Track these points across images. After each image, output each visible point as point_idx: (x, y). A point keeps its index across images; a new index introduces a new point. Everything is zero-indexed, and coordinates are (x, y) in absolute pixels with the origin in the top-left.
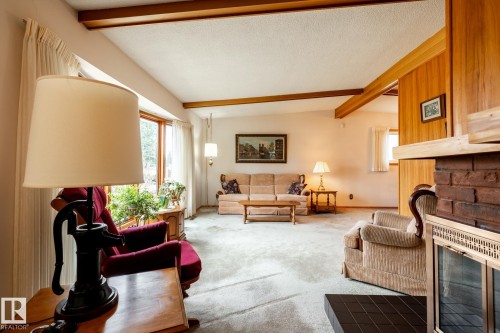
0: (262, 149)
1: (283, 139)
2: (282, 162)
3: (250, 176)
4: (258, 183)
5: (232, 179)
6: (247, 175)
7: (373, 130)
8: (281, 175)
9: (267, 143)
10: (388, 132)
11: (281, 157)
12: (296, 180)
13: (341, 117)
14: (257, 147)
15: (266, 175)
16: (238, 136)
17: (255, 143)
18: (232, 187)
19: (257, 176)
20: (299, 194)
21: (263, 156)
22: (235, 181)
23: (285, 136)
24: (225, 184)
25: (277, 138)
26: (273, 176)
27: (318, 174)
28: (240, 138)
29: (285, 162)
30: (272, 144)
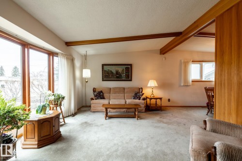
0: (117, 73)
1: (130, 66)
2: (129, 80)
3: (110, 89)
4: (115, 93)
5: (99, 90)
6: (108, 88)
7: (183, 61)
8: (129, 88)
9: (120, 69)
10: (191, 63)
11: (129, 78)
12: (137, 91)
13: (164, 54)
14: (114, 72)
15: (120, 88)
16: (103, 65)
17: (114, 69)
18: (100, 95)
19: (115, 88)
20: (140, 100)
21: (118, 77)
22: (101, 92)
23: (131, 65)
24: (95, 94)
25: (126, 66)
26: (124, 89)
27: (151, 87)
28: (105, 67)
29: (131, 80)
30: (123, 70)
